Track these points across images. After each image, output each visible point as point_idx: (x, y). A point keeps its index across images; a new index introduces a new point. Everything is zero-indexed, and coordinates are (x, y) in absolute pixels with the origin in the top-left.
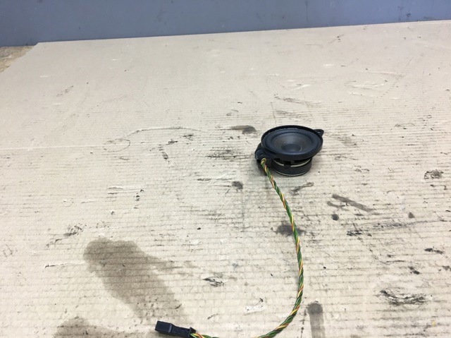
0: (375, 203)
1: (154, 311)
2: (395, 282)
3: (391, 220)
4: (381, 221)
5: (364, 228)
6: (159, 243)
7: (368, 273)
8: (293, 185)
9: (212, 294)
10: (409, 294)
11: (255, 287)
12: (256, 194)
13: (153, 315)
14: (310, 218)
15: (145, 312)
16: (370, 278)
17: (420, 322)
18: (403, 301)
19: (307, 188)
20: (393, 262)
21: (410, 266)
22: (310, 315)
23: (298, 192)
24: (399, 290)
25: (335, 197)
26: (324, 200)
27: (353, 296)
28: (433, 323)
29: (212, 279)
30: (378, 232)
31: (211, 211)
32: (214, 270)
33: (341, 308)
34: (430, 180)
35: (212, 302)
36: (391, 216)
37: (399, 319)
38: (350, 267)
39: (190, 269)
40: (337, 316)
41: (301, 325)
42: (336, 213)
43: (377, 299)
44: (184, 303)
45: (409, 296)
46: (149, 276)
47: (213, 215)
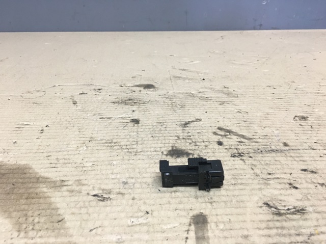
0: (254, 134)
1: (34, 225)
2: (276, 195)
3: (268, 146)
4: (260, 147)
5: (246, 151)
6: (54, 165)
7: (251, 188)
8: (183, 120)
9: (98, 208)
10: (290, 206)
11: (142, 201)
12: (151, 127)
13: (33, 229)
14: (198, 143)
15: (24, 226)
16: (253, 191)
17: (303, 231)
18: (285, 212)
19: (195, 123)
20: (274, 179)
21: (289, 182)
22: (195, 225)
23: (188, 125)
24: (280, 202)
25: (220, 129)
26: (210, 131)
27: (238, 208)
28: (316, 232)
29: (100, 195)
30: (258, 155)
31: (108, 140)
32: (103, 187)
33: (226, 219)
34: (299, 121)
35: (96, 215)
36: (268, 144)
37: (282, 228)
38: (234, 183)
39: (80, 187)
40: (221, 226)
41: (185, 235)
42: (221, 140)
43: (260, 210)
44: (67, 217)
45: (290, 207)
46: (37, 194)
47: (110, 143)
